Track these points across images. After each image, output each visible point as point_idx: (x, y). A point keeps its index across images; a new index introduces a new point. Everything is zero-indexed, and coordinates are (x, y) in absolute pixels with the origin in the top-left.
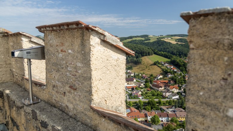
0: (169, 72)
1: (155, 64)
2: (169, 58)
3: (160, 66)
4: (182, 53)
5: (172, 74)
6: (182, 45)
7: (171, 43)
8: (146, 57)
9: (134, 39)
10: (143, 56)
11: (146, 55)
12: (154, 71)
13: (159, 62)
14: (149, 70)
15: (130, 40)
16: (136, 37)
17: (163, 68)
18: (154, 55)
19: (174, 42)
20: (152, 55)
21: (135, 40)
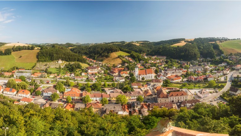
0: (126, 62)
1: (119, 57)
2: (130, 53)
3: (122, 58)
4: (142, 51)
5: (128, 64)
6: (143, 46)
7: (136, 45)
8: (114, 53)
9: (114, 43)
10: (112, 52)
11: (114, 52)
12: (117, 62)
13: (122, 55)
14: (114, 62)
15: (112, 44)
16: (116, 42)
17: (123, 59)
18: (120, 51)
19: (138, 45)
20: (118, 51)
21: (116, 44)
